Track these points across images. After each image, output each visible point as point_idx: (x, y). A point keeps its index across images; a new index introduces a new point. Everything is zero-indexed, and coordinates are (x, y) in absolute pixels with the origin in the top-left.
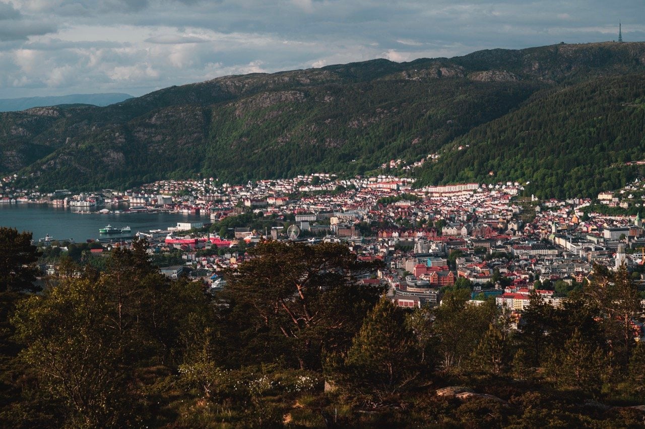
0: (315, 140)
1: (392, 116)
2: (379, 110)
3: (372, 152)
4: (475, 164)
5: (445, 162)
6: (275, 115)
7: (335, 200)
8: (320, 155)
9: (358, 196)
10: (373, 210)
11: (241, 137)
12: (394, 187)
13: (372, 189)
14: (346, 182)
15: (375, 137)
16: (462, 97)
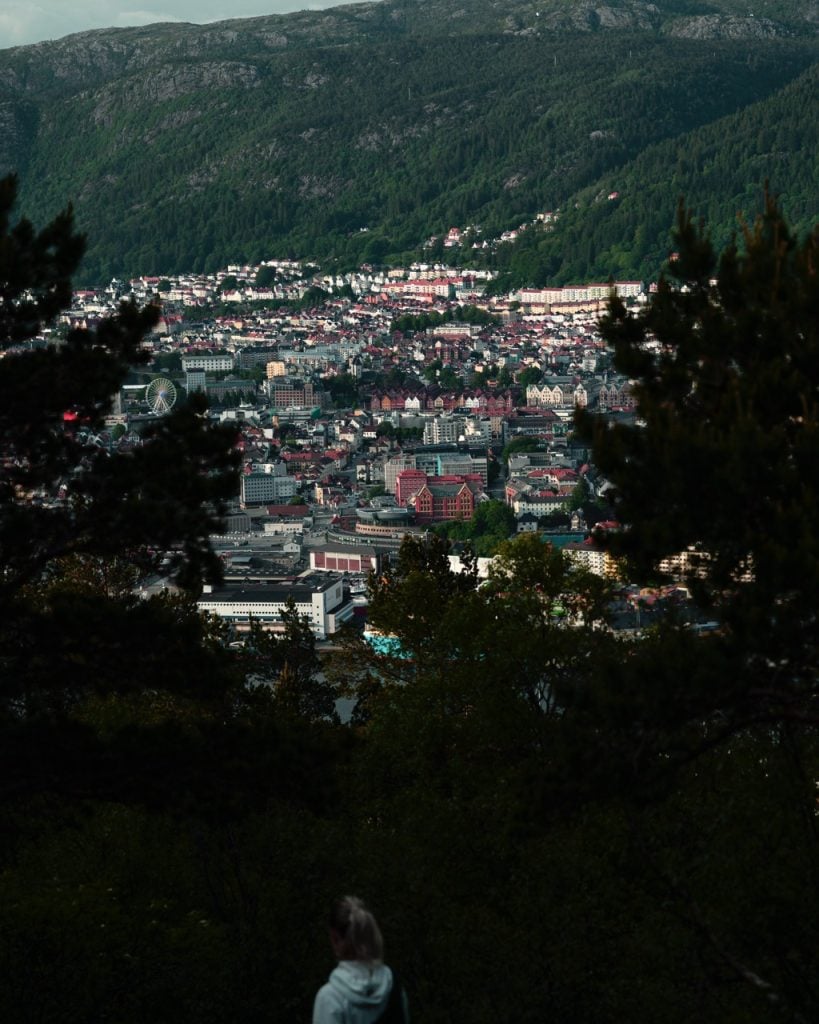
0: (276, 180)
1: (463, 121)
2: (430, 107)
3: (407, 207)
4: (638, 234)
5: (568, 230)
6: (184, 120)
7: (295, 322)
8: (285, 215)
9: (351, 312)
10: (376, 345)
11: (103, 172)
12: (444, 290)
13: (389, 297)
14: (335, 281)
15: (419, 172)
16: (631, 75)
